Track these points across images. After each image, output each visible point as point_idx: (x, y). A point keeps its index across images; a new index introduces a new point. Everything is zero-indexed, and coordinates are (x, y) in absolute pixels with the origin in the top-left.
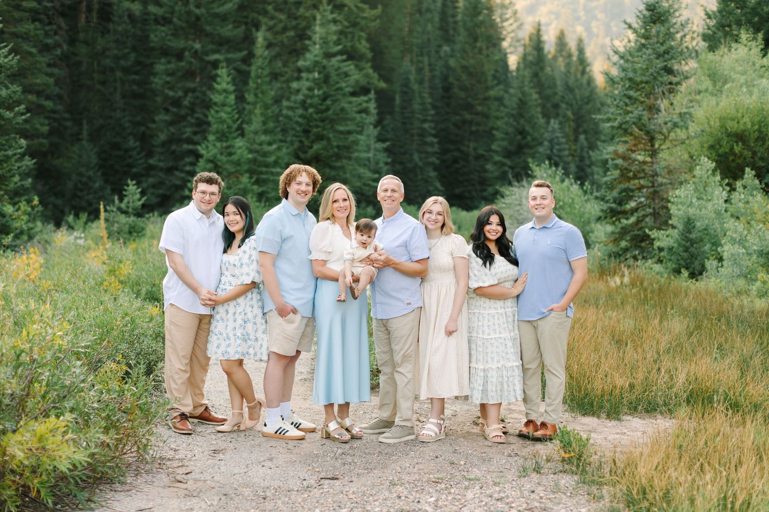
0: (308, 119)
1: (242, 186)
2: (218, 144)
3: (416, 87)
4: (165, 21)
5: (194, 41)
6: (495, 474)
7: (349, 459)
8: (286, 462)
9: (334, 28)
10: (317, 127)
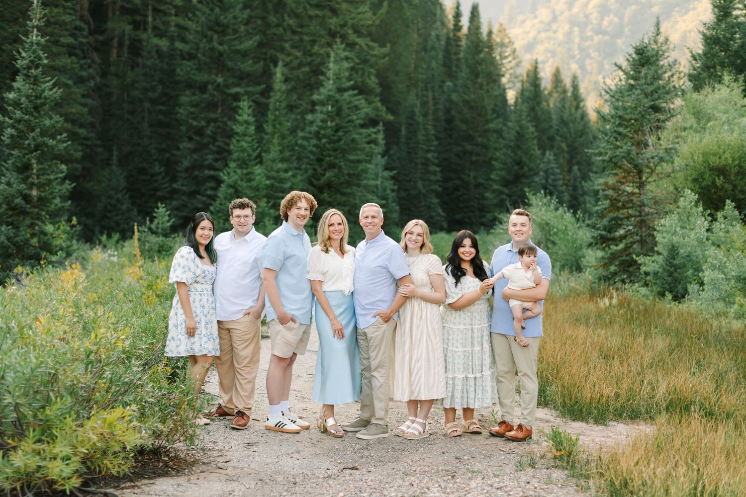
0: (322, 149)
2: (239, 171)
3: (420, 119)
4: (191, 56)
5: (217, 75)
6: (495, 468)
7: (366, 453)
8: (312, 455)
9: (346, 65)
10: (330, 156)
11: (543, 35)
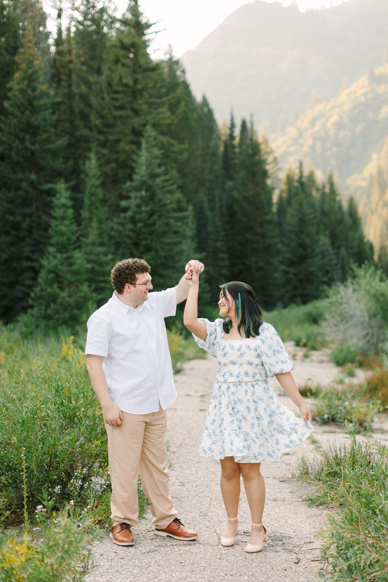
0: (138, 233)
1: (82, 294)
2: (59, 256)
3: (209, 213)
5: (30, 173)
9: (157, 152)
10: (146, 239)
11: (292, 149)
